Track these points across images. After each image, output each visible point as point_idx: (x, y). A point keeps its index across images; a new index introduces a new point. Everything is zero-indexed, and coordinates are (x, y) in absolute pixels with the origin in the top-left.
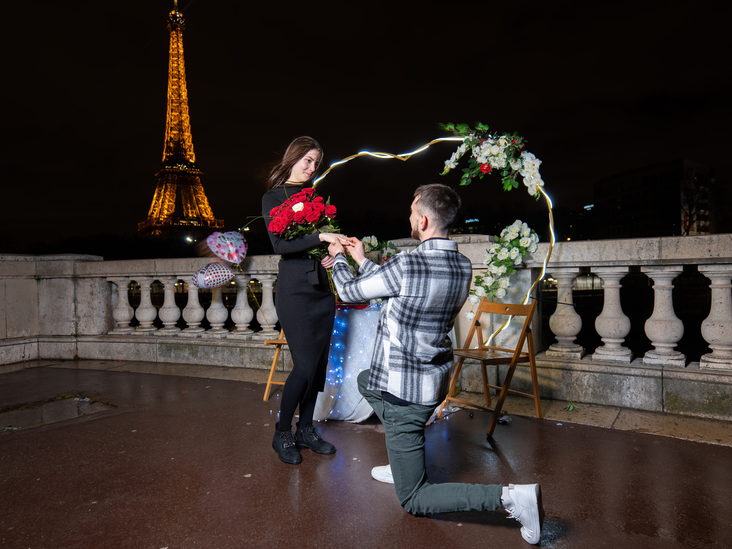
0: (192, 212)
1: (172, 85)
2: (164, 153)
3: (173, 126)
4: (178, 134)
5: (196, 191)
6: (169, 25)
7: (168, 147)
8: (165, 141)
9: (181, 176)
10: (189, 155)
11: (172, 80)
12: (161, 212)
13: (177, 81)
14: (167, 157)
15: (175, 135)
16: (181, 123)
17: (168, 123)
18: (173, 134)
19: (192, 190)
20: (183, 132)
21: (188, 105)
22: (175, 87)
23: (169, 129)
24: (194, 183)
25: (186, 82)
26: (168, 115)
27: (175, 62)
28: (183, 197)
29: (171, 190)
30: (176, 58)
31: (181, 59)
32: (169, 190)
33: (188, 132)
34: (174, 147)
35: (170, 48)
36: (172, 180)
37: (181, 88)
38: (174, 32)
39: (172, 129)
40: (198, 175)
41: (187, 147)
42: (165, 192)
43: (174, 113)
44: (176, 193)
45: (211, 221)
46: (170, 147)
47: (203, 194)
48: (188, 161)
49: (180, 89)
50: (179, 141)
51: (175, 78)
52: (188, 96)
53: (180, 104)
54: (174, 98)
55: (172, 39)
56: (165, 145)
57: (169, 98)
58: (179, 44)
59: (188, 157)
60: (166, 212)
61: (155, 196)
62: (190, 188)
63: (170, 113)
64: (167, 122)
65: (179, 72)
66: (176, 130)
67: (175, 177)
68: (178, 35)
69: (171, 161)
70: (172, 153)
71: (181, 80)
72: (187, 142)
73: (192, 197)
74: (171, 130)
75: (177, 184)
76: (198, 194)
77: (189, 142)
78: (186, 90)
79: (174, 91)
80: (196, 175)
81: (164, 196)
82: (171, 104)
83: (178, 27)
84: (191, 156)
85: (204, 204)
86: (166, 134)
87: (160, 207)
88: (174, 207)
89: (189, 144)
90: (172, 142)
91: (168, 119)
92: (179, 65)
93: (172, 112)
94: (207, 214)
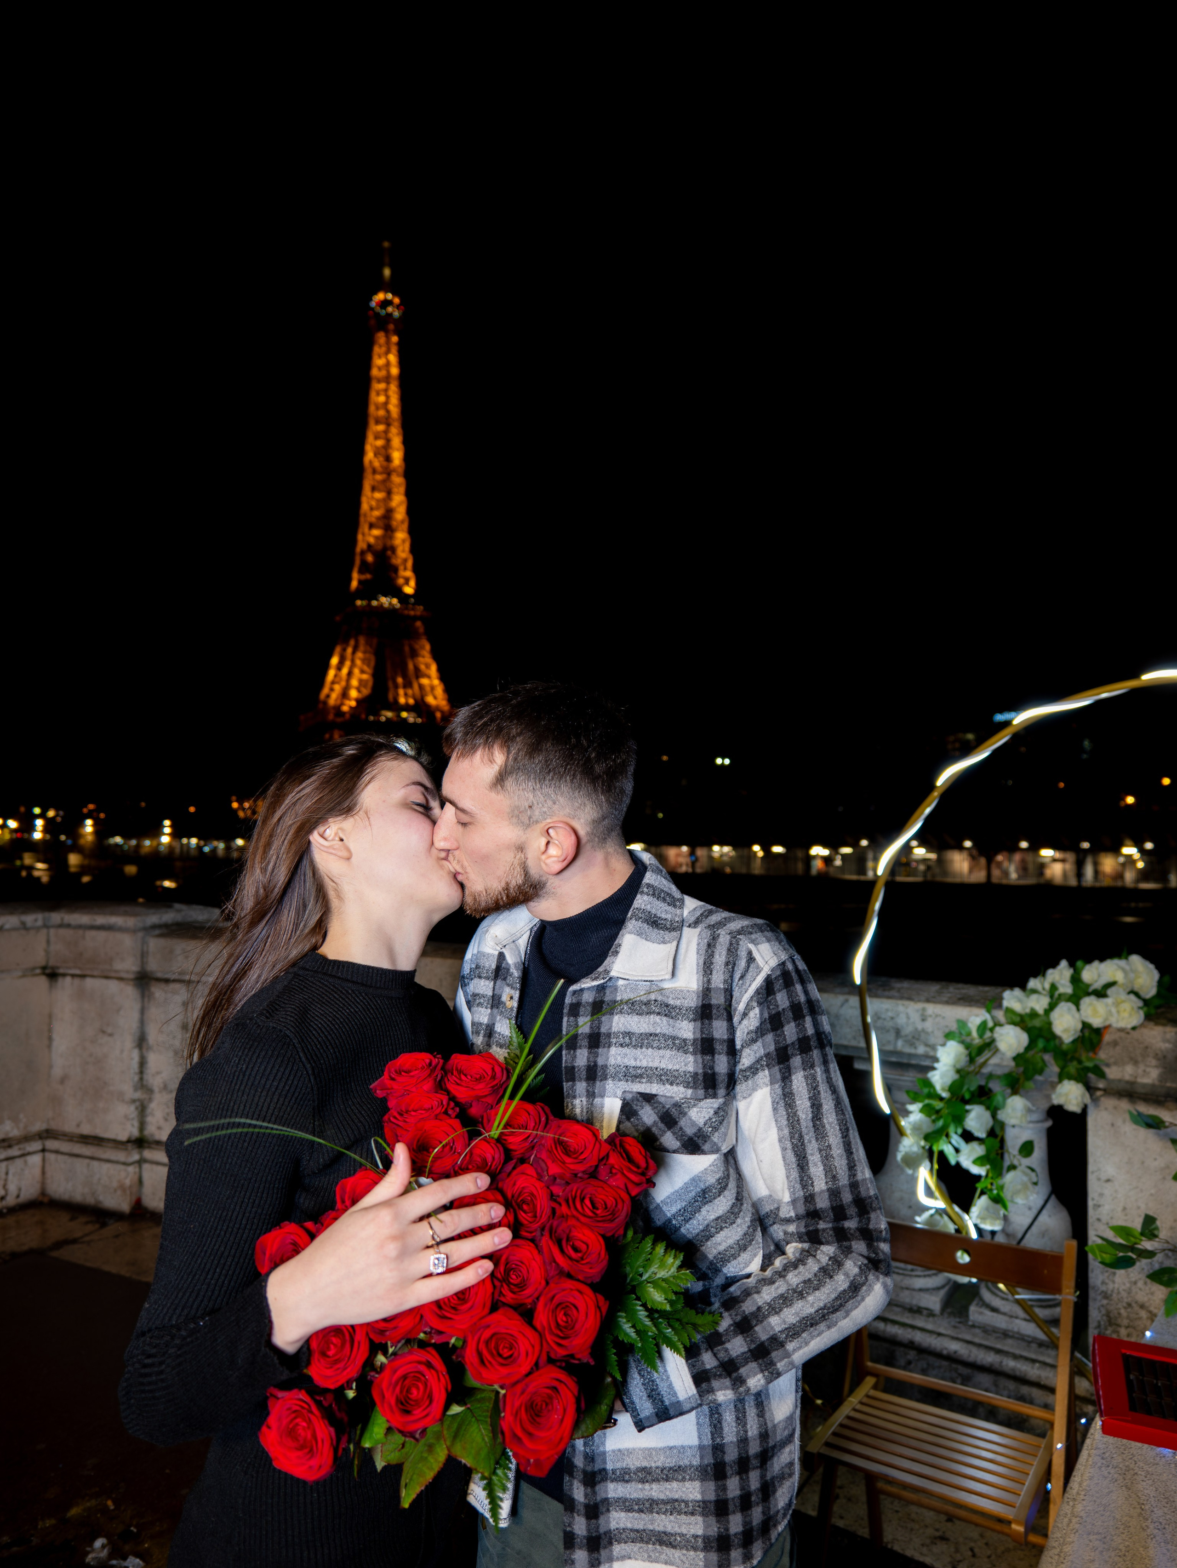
0: (406, 695)
1: (375, 439)
2: (355, 575)
3: (373, 520)
4: (382, 535)
5: (415, 650)
6: (373, 322)
7: (364, 563)
8: (358, 550)
9: (387, 621)
10: (403, 578)
11: (374, 429)
12: (345, 695)
13: (384, 431)
14: (360, 582)
15: (377, 537)
16: (388, 514)
17: (365, 515)
18: (374, 536)
19: (407, 648)
20: (393, 532)
21: (405, 477)
22: (379, 443)
23: (367, 526)
24: (408, 634)
25: (401, 431)
26: (364, 499)
27: (382, 393)
28: (389, 662)
29: (366, 649)
30: (384, 386)
31: (394, 389)
32: (362, 648)
33: (402, 531)
34: (375, 563)
35: (374, 366)
36: (368, 628)
37: (392, 444)
38: (382, 334)
39: (371, 526)
40: (421, 618)
41: (400, 561)
42: (354, 653)
43: (376, 495)
44: (376, 655)
45: (442, 712)
46: (367, 562)
47: (428, 656)
48: (401, 590)
49: (389, 446)
50: (385, 550)
51: (381, 423)
52: (407, 458)
53: (390, 475)
54: (377, 465)
55: (376, 348)
56: (358, 558)
57: (367, 464)
58: (391, 357)
59: (402, 581)
60: (354, 693)
61: (335, 661)
62: (403, 645)
63: (369, 494)
64: (362, 512)
65: (388, 411)
66: (380, 528)
67: (375, 623)
68: (389, 339)
69: (369, 590)
70: (371, 574)
71: (391, 428)
72: (399, 552)
73: (407, 664)
74: (370, 529)
75: (378, 637)
76: (418, 656)
77: (403, 551)
78: (401, 447)
79: (378, 450)
80: (415, 618)
81: (353, 661)
82: (370, 476)
83: (390, 324)
84: (407, 580)
85: (429, 677)
86: (360, 537)
87: (343, 683)
88: (370, 684)
89: (404, 555)
90: (371, 552)
91: (365, 507)
92: (389, 398)
93: (372, 491)
94: (435, 698)
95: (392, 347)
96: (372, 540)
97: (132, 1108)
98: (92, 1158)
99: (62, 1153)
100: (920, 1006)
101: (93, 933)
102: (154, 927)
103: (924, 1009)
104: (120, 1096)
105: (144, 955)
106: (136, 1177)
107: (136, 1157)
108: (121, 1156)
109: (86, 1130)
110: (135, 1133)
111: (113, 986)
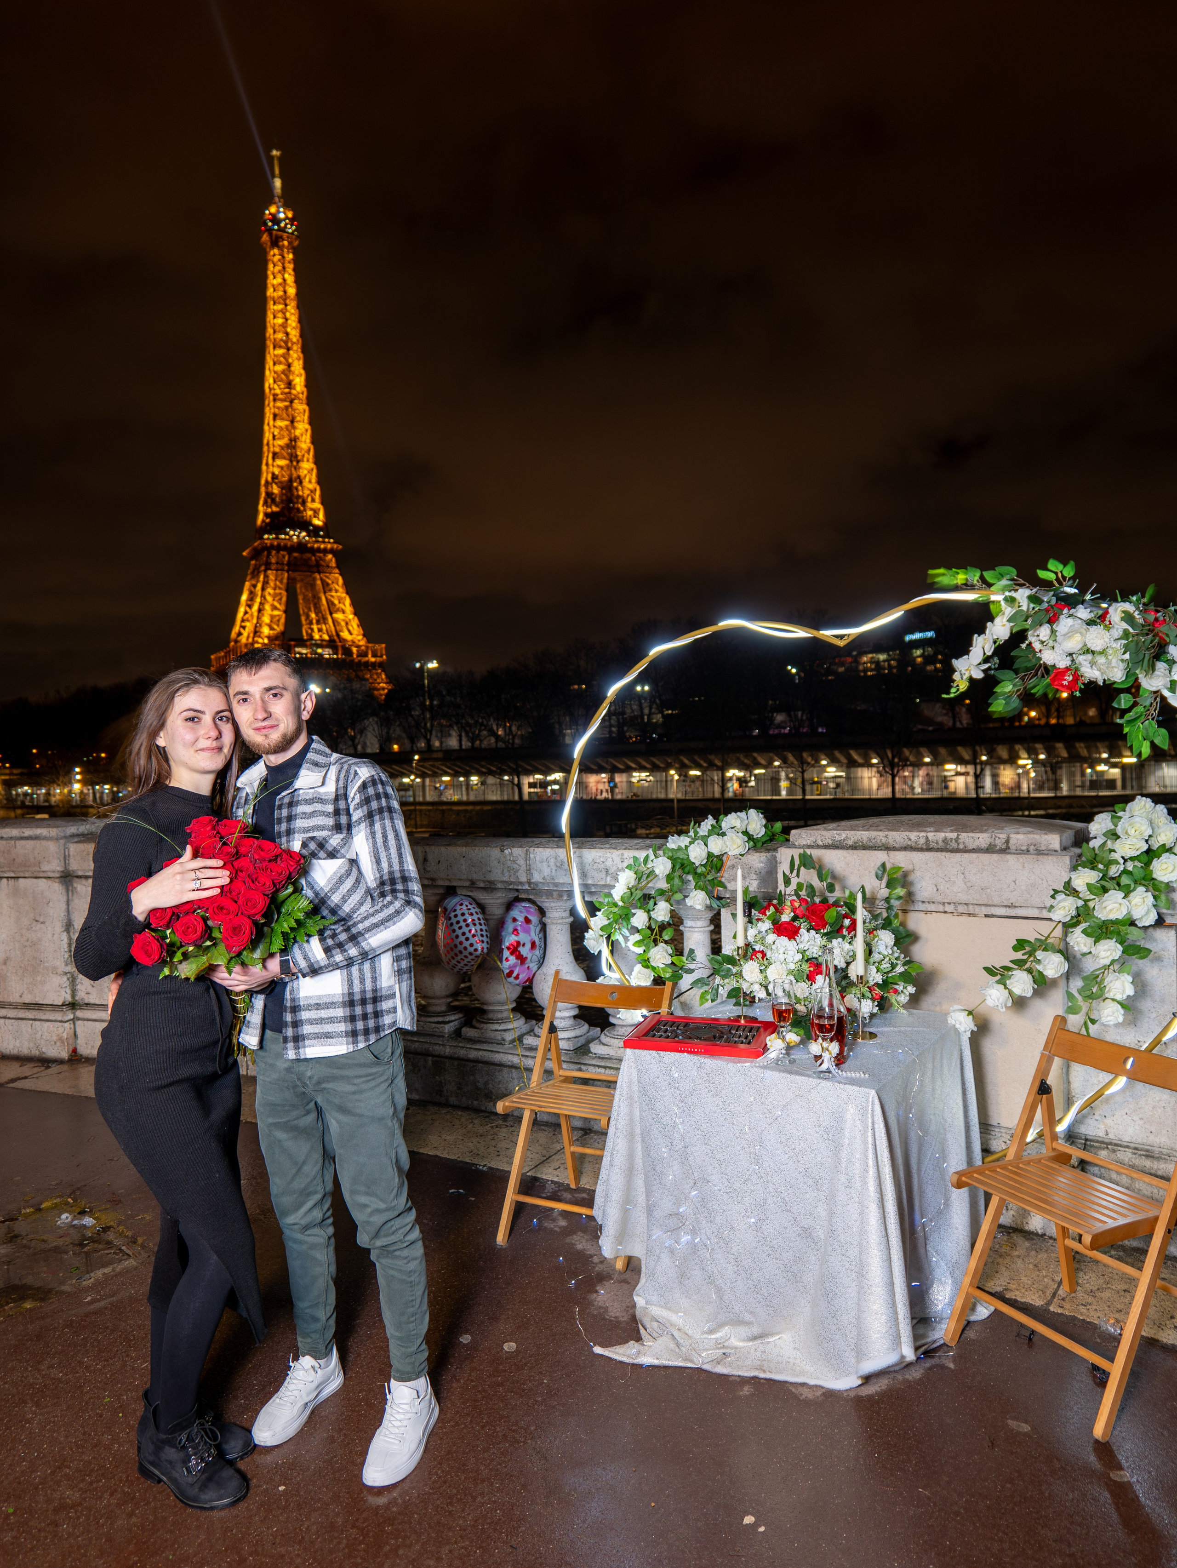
0: (320, 630)
1: (274, 364)
2: (261, 508)
3: (277, 450)
4: (288, 466)
5: (328, 584)
6: (265, 237)
7: (269, 495)
8: (263, 482)
9: (296, 555)
10: (311, 509)
11: (273, 353)
12: (256, 632)
13: (283, 356)
14: (266, 515)
15: (282, 468)
16: (293, 442)
17: (268, 444)
18: (278, 466)
19: (319, 582)
20: (298, 462)
21: (308, 404)
22: (280, 368)
23: (271, 456)
24: (319, 567)
25: (301, 355)
26: (266, 428)
27: (280, 315)
28: (300, 598)
29: (275, 585)
30: (281, 307)
31: (292, 308)
32: (272, 584)
33: (308, 461)
34: (282, 494)
35: (269, 286)
36: (277, 563)
37: (292, 369)
38: (276, 251)
39: (275, 456)
40: (332, 551)
41: (307, 492)
42: (263, 589)
43: (279, 423)
44: (287, 590)
45: (358, 647)
46: (272, 494)
47: (340, 590)
48: (310, 523)
49: (290, 371)
50: (291, 481)
51: (280, 347)
52: (308, 384)
53: (292, 402)
54: (278, 391)
55: (271, 266)
56: (263, 489)
57: (267, 390)
58: (286, 276)
59: (310, 513)
60: (266, 631)
61: (244, 597)
62: (315, 579)
63: (271, 423)
64: (265, 442)
65: (287, 334)
66: (284, 458)
67: (284, 556)
68: (283, 257)
69: (277, 523)
70: (277, 506)
71: (291, 352)
72: (306, 483)
73: (319, 599)
74: (274, 459)
75: (288, 571)
76: (330, 590)
77: (310, 482)
78: (303, 372)
79: (278, 376)
80: (325, 551)
81: (263, 597)
82: (272, 404)
83: (283, 240)
84: (316, 512)
85: (344, 612)
86: (264, 467)
87: (255, 621)
88: (283, 620)
89: (311, 486)
90: (276, 484)
91: (267, 436)
92: (287, 320)
93: (275, 419)
94: (351, 634)
95: (287, 265)
96: (277, 471)
97: (65, 979)
98: (35, 1020)
99: (9, 1018)
100: (620, 852)
101: (23, 842)
102: (73, 836)
103: (622, 854)
104: (54, 971)
105: (66, 858)
106: (72, 1031)
107: (71, 1016)
108: (58, 1016)
109: (28, 999)
110: (69, 999)
111: (42, 883)
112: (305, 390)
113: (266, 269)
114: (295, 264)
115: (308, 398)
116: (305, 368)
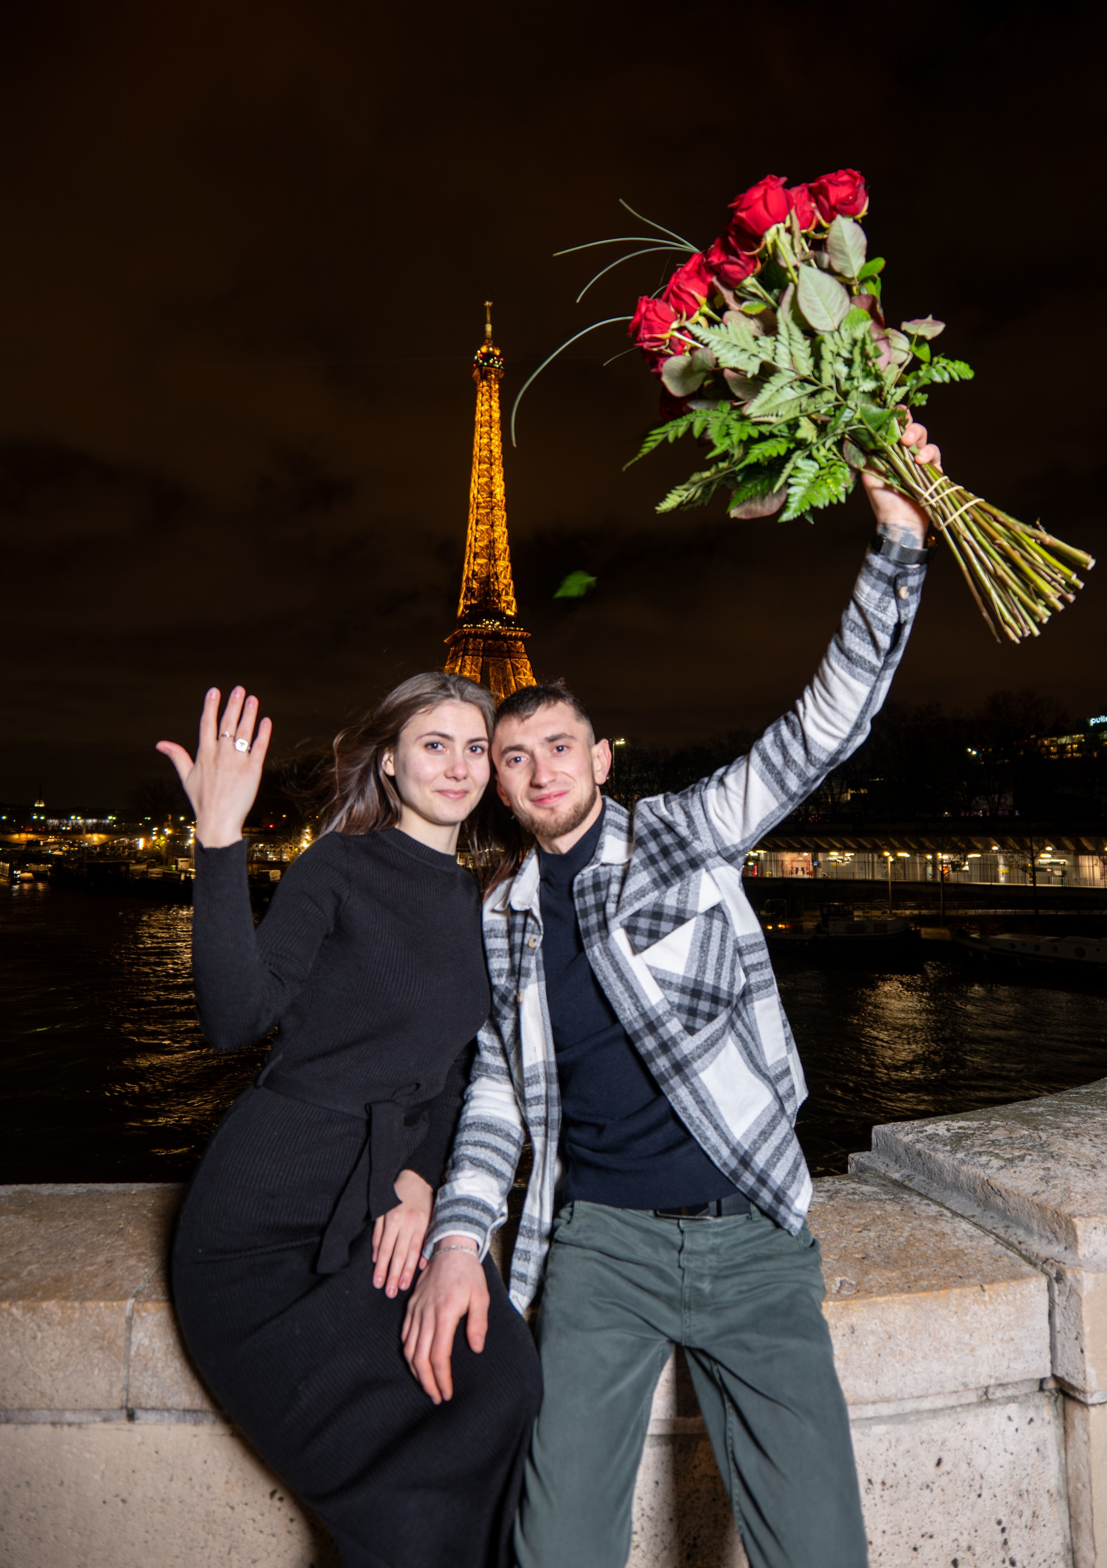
1: (479, 477)
2: (461, 601)
3: (478, 550)
4: (486, 563)
5: (517, 668)
6: (476, 372)
7: (469, 589)
8: (464, 578)
9: (490, 642)
10: (505, 601)
11: (477, 468)
13: (487, 470)
14: (466, 607)
15: (481, 565)
16: (492, 542)
17: (470, 545)
18: (478, 564)
19: (509, 666)
20: (495, 560)
21: (506, 511)
22: (483, 480)
23: (472, 555)
24: (510, 653)
25: (502, 469)
26: (469, 531)
27: (486, 436)
28: (492, 680)
29: (471, 668)
30: (487, 429)
31: (495, 430)
32: (468, 668)
33: (504, 559)
34: (480, 589)
35: (478, 412)
36: (473, 649)
37: (494, 481)
38: (485, 383)
39: (476, 555)
40: (522, 639)
41: (502, 587)
43: (481, 527)
44: (481, 674)
46: (473, 588)
47: (528, 673)
48: (504, 614)
49: (492, 483)
50: (488, 577)
51: (485, 463)
52: (507, 494)
53: (492, 509)
54: (481, 500)
55: (480, 395)
56: (464, 585)
57: (472, 499)
58: (492, 403)
59: (504, 605)
62: (506, 663)
63: (474, 527)
64: (468, 544)
65: (491, 451)
66: (484, 557)
67: (479, 643)
68: (491, 388)
69: (475, 614)
70: (475, 599)
71: (494, 467)
72: (501, 579)
73: (509, 681)
74: (475, 558)
75: (482, 657)
76: (519, 674)
77: (505, 577)
78: (503, 483)
79: (482, 487)
80: (516, 639)
82: (475, 511)
83: (491, 373)
84: (509, 604)
86: (466, 566)
89: (505, 582)
90: (476, 579)
91: (470, 538)
92: (491, 439)
93: (477, 524)
95: (493, 394)
96: (476, 568)
112: (504, 498)
113: (476, 398)
114: (500, 393)
115: (506, 505)
116: (504, 480)
